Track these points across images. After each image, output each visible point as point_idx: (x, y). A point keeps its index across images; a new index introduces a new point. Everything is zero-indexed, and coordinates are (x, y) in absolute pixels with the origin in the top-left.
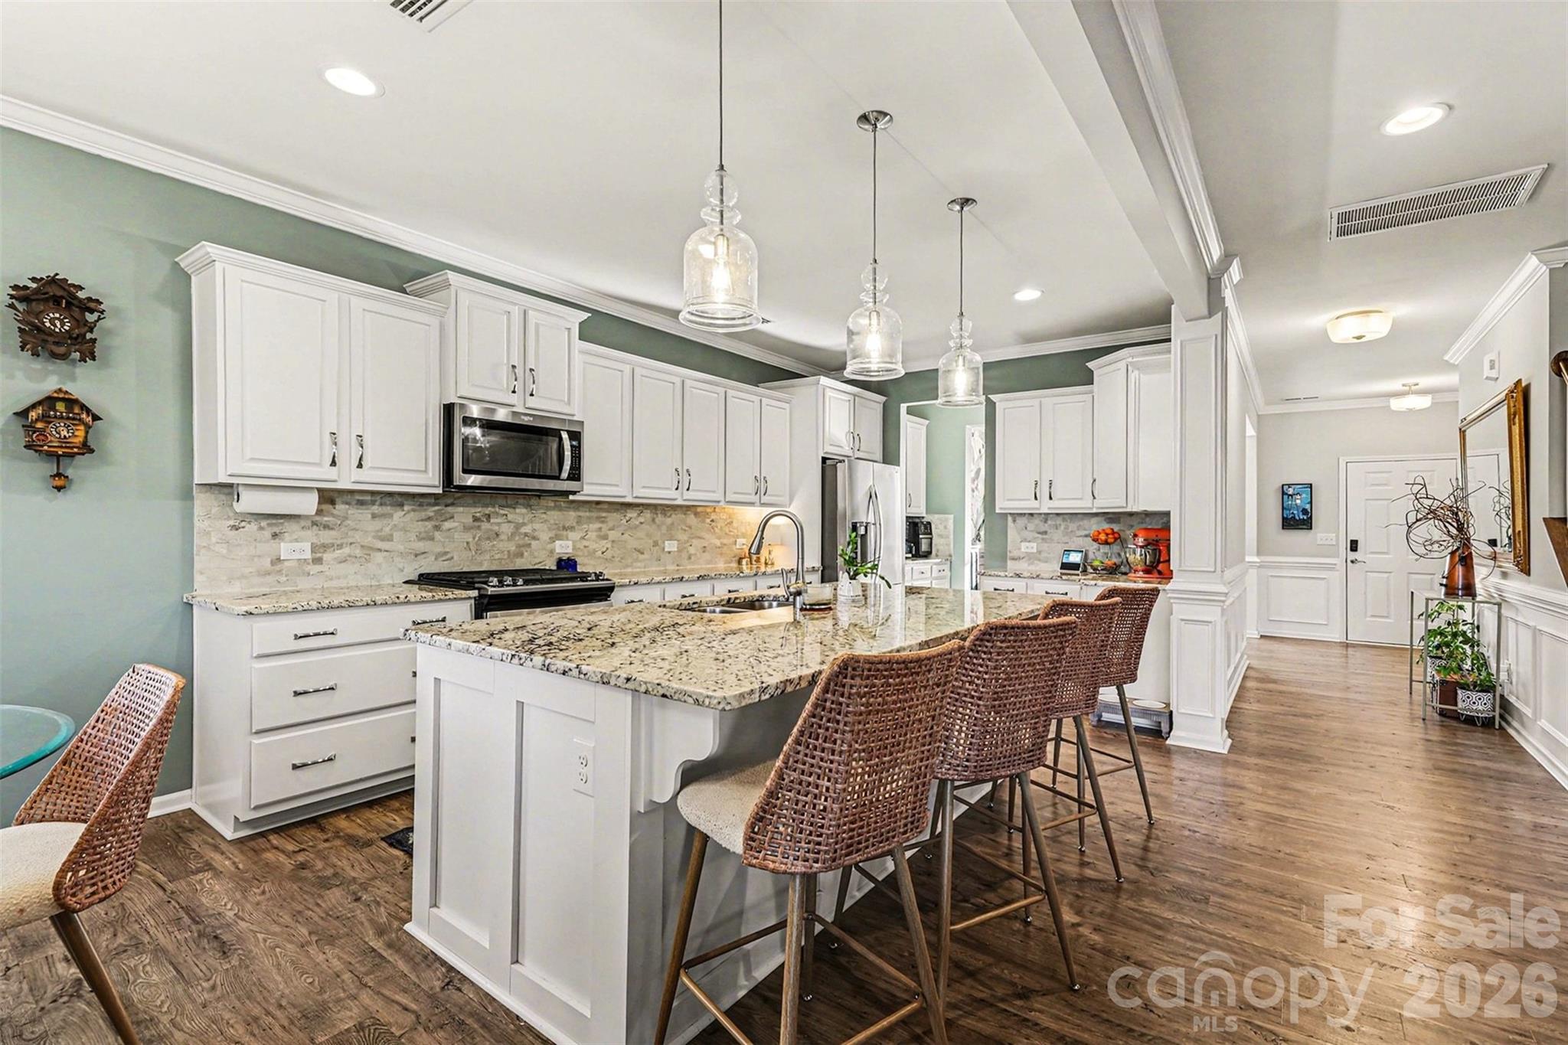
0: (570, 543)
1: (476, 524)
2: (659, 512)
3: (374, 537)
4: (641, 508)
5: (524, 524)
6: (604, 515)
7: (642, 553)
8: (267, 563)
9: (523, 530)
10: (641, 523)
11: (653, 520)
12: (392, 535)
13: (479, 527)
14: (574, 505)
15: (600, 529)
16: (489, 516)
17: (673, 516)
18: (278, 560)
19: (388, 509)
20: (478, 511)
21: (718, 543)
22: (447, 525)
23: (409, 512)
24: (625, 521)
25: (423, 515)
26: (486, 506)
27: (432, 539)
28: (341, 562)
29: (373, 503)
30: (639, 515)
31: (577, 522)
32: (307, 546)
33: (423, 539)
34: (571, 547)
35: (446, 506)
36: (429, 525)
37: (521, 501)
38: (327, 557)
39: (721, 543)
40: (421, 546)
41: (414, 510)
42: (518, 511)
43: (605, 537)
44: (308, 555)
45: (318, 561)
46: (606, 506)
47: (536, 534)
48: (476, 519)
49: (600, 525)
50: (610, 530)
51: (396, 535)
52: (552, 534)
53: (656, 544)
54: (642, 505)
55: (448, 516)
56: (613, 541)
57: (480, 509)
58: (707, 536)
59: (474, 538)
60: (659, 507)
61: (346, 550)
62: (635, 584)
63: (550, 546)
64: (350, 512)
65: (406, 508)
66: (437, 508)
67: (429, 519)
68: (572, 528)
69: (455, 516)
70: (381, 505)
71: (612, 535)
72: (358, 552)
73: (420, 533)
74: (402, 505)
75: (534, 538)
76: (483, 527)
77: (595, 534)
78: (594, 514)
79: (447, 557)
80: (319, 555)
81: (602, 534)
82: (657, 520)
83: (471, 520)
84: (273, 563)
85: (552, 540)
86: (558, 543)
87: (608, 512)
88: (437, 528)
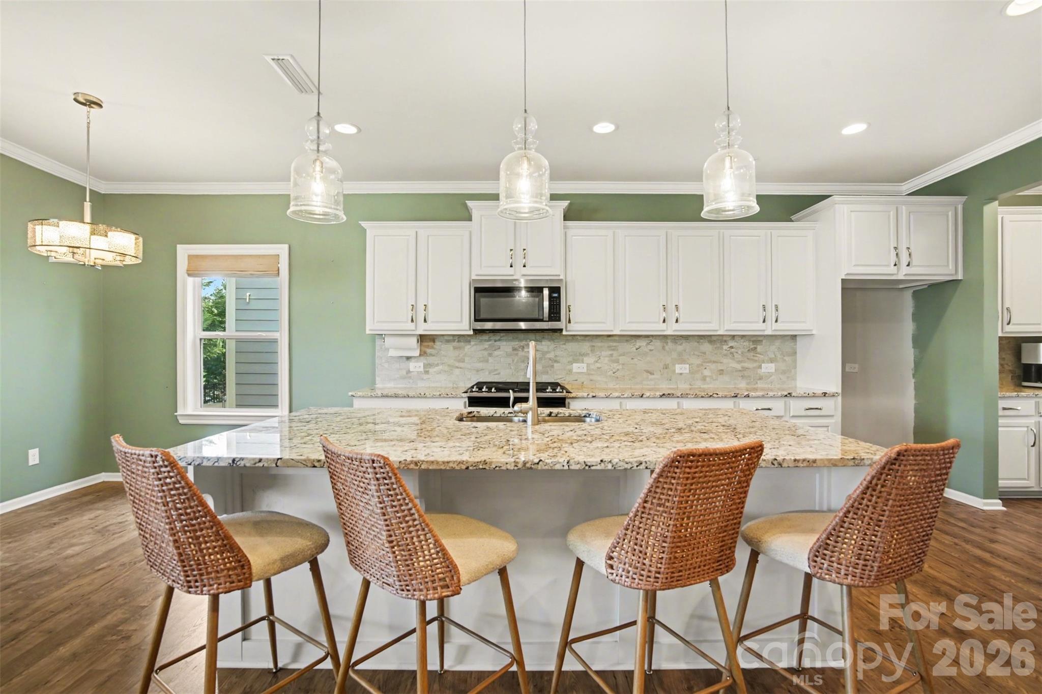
0: (585, 365)
1: (515, 352)
2: (669, 341)
3: (455, 360)
4: (651, 338)
5: (548, 352)
6: (615, 344)
7: (652, 374)
8: (404, 373)
9: (548, 356)
10: (651, 350)
11: (663, 348)
12: (464, 359)
13: (517, 354)
14: (587, 338)
15: (611, 355)
16: (523, 347)
17: (684, 344)
18: (409, 372)
19: (462, 344)
20: (516, 344)
21: (739, 366)
22: (496, 353)
23: (473, 345)
24: (635, 348)
25: (482, 347)
26: (521, 340)
27: (487, 361)
28: (438, 374)
29: (454, 341)
30: (648, 344)
31: (592, 350)
32: (422, 364)
33: (482, 361)
34: (585, 368)
35: (495, 341)
36: (486, 353)
37: (547, 337)
38: (431, 370)
39: (742, 367)
40: (480, 365)
41: (476, 345)
42: (543, 343)
43: (617, 361)
44: (422, 369)
45: (427, 372)
46: (617, 338)
47: (558, 359)
48: (514, 349)
49: (610, 352)
50: (620, 356)
51: (467, 359)
52: (570, 359)
53: (666, 367)
54: (652, 336)
55: (497, 347)
56: (623, 364)
57: (517, 343)
58: (725, 361)
59: (513, 361)
60: (669, 337)
61: (441, 367)
62: (593, 397)
63: (569, 367)
64: (442, 346)
65: (472, 343)
66: (490, 343)
67: (485, 349)
68: (587, 355)
69: (501, 347)
70: (458, 341)
71: (622, 359)
72: (446, 368)
73: (480, 358)
74: (470, 342)
75: (556, 361)
76: (519, 354)
77: (607, 359)
78: (606, 345)
79: (496, 373)
80: (427, 370)
81: (614, 358)
82: (667, 348)
83: (511, 350)
84: (407, 373)
85: (571, 363)
86: (575, 365)
87: (619, 342)
88: (490, 355)
